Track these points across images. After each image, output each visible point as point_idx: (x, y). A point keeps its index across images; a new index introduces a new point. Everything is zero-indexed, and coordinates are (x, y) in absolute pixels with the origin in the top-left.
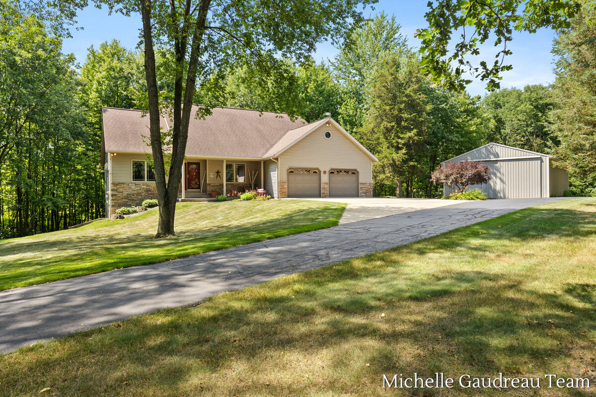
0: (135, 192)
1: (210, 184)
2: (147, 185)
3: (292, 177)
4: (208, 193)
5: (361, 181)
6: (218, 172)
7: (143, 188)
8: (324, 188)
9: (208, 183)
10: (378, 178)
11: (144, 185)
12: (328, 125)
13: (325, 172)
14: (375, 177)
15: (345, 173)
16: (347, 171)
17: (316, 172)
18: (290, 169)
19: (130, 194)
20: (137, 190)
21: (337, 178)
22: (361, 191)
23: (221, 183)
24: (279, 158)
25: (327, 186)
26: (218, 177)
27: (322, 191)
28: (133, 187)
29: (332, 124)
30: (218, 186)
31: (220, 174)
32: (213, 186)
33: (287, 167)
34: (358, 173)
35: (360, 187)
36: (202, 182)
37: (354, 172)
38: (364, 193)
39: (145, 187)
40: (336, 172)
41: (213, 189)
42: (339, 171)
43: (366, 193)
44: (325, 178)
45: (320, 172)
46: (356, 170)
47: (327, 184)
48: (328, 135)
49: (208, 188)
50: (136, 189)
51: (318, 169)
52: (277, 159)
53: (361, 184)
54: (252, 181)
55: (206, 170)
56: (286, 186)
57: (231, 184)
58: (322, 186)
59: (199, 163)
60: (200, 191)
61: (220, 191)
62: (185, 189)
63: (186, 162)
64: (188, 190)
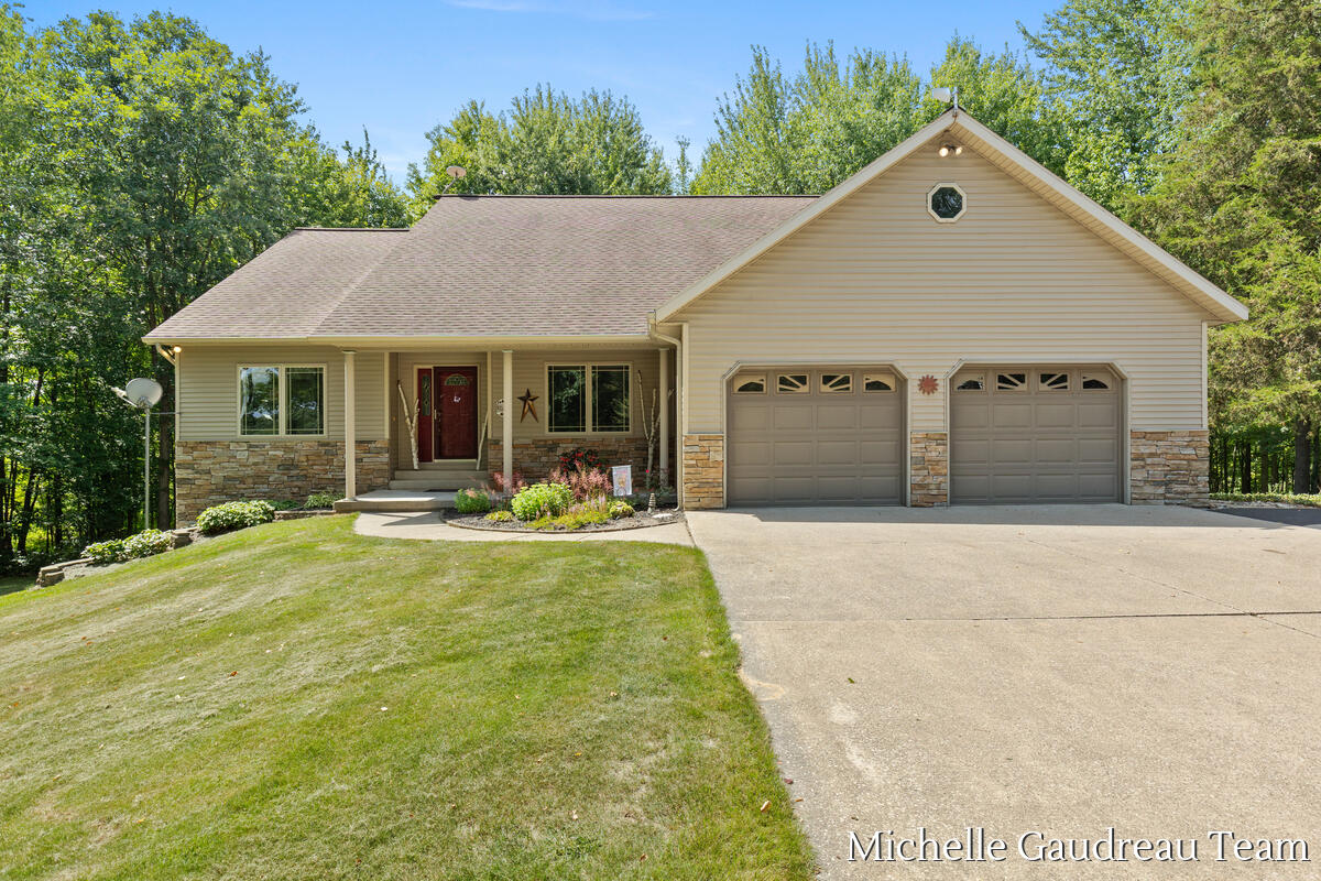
0: (249, 472)
1: (496, 442)
2: (287, 449)
3: (754, 412)
5: (1136, 419)
6: (527, 398)
7: (273, 459)
8: (922, 463)
9: (489, 436)
10: (1234, 406)
11: (276, 448)
12: (944, 152)
13: (928, 385)
14: (1218, 401)
15: (1044, 387)
16: (1055, 377)
17: (883, 384)
18: (742, 372)
19: (234, 479)
20: (255, 464)
21: (997, 411)
22: (1140, 475)
23: (538, 435)
24: (685, 328)
25: (940, 452)
26: (529, 414)
27: (913, 476)
28: (242, 455)
29: (969, 150)
30: (525, 446)
33: (727, 365)
34: (1122, 380)
35: (1130, 450)
37: (1100, 380)
38: (1157, 484)
39: (280, 453)
40: (990, 384)
42: (1010, 378)
43: (1167, 484)
44: (928, 414)
45: (902, 382)
46: (1108, 368)
47: (940, 439)
48: (946, 203)
50: (251, 460)
51: (890, 370)
53: (1137, 436)
56: (719, 455)
58: (912, 450)
59: (476, 368)
60: (475, 464)
61: (532, 465)
62: (424, 457)
63: (431, 367)
64: (436, 461)
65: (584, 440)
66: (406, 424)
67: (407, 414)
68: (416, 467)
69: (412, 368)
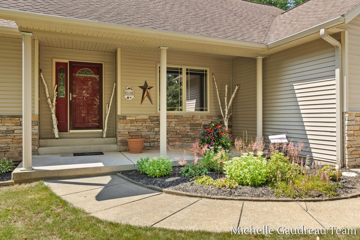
1: (124, 118)
4: (119, 138)
6: (145, 88)
9: (119, 113)
23: (153, 113)
24: (347, 34)
26: (146, 98)
30: (144, 121)
31: (151, 92)
32: (132, 121)
36: (107, 111)
41: (133, 129)
49: (120, 126)
52: (338, 36)
54: (224, 108)
55: (116, 82)
57: (175, 117)
59: (101, 65)
60: (102, 133)
61: (149, 133)
62: (62, 128)
63: (67, 61)
64: (71, 131)
65: (182, 116)
66: (48, 103)
67: (48, 96)
68: (57, 136)
69: (52, 61)
